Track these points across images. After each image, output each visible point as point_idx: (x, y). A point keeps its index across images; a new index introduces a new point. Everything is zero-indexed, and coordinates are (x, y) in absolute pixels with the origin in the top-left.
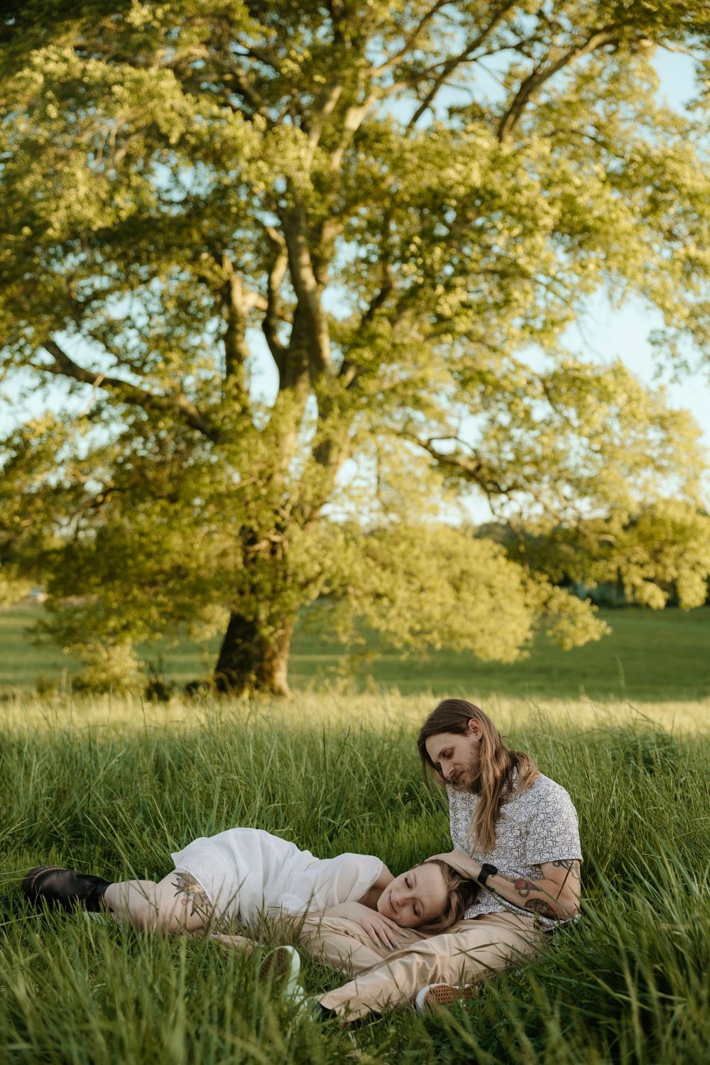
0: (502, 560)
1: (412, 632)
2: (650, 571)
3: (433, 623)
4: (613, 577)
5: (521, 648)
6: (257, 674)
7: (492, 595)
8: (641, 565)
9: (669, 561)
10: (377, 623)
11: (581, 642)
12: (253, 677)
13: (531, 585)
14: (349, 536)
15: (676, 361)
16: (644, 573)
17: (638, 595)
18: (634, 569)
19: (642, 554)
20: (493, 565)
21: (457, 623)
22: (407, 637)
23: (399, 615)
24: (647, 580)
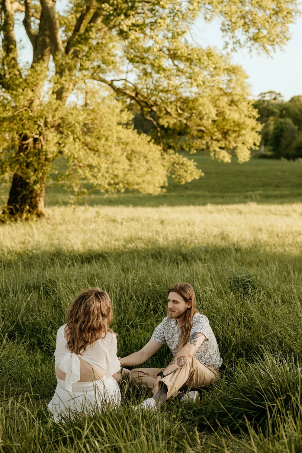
0: (151, 144)
1: (109, 184)
2: (222, 144)
3: (120, 179)
4: (204, 147)
5: (162, 187)
6: (29, 206)
7: (147, 162)
8: (218, 140)
9: (231, 139)
10: (92, 181)
11: (189, 180)
12: (28, 207)
13: (166, 156)
14: (75, 136)
15: (234, 40)
16: (219, 145)
17: (217, 156)
18: (215, 143)
19: (218, 135)
20: (147, 148)
21: (131, 178)
22: (107, 186)
23: (103, 176)
24: (221, 148)
